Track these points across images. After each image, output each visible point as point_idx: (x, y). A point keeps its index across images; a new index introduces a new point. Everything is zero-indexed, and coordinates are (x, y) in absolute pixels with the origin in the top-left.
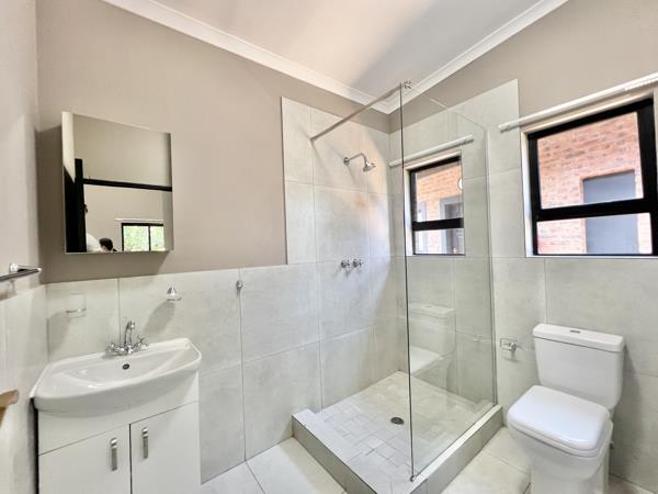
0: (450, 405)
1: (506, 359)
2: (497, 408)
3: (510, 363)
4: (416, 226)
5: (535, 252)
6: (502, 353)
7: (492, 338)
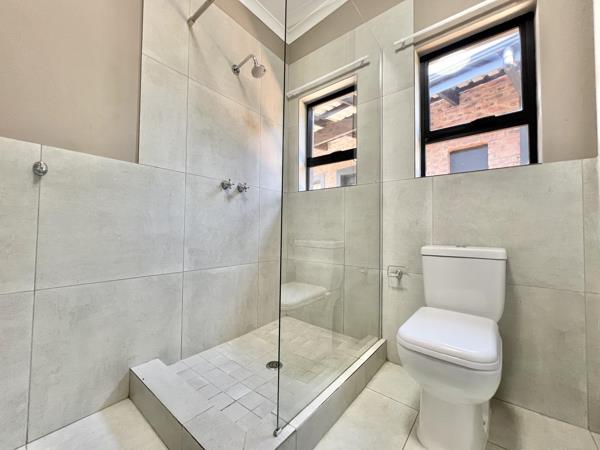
0: (335, 343)
1: (393, 288)
2: (382, 341)
3: (396, 292)
4: (311, 162)
5: (423, 174)
6: (389, 282)
7: (380, 268)
